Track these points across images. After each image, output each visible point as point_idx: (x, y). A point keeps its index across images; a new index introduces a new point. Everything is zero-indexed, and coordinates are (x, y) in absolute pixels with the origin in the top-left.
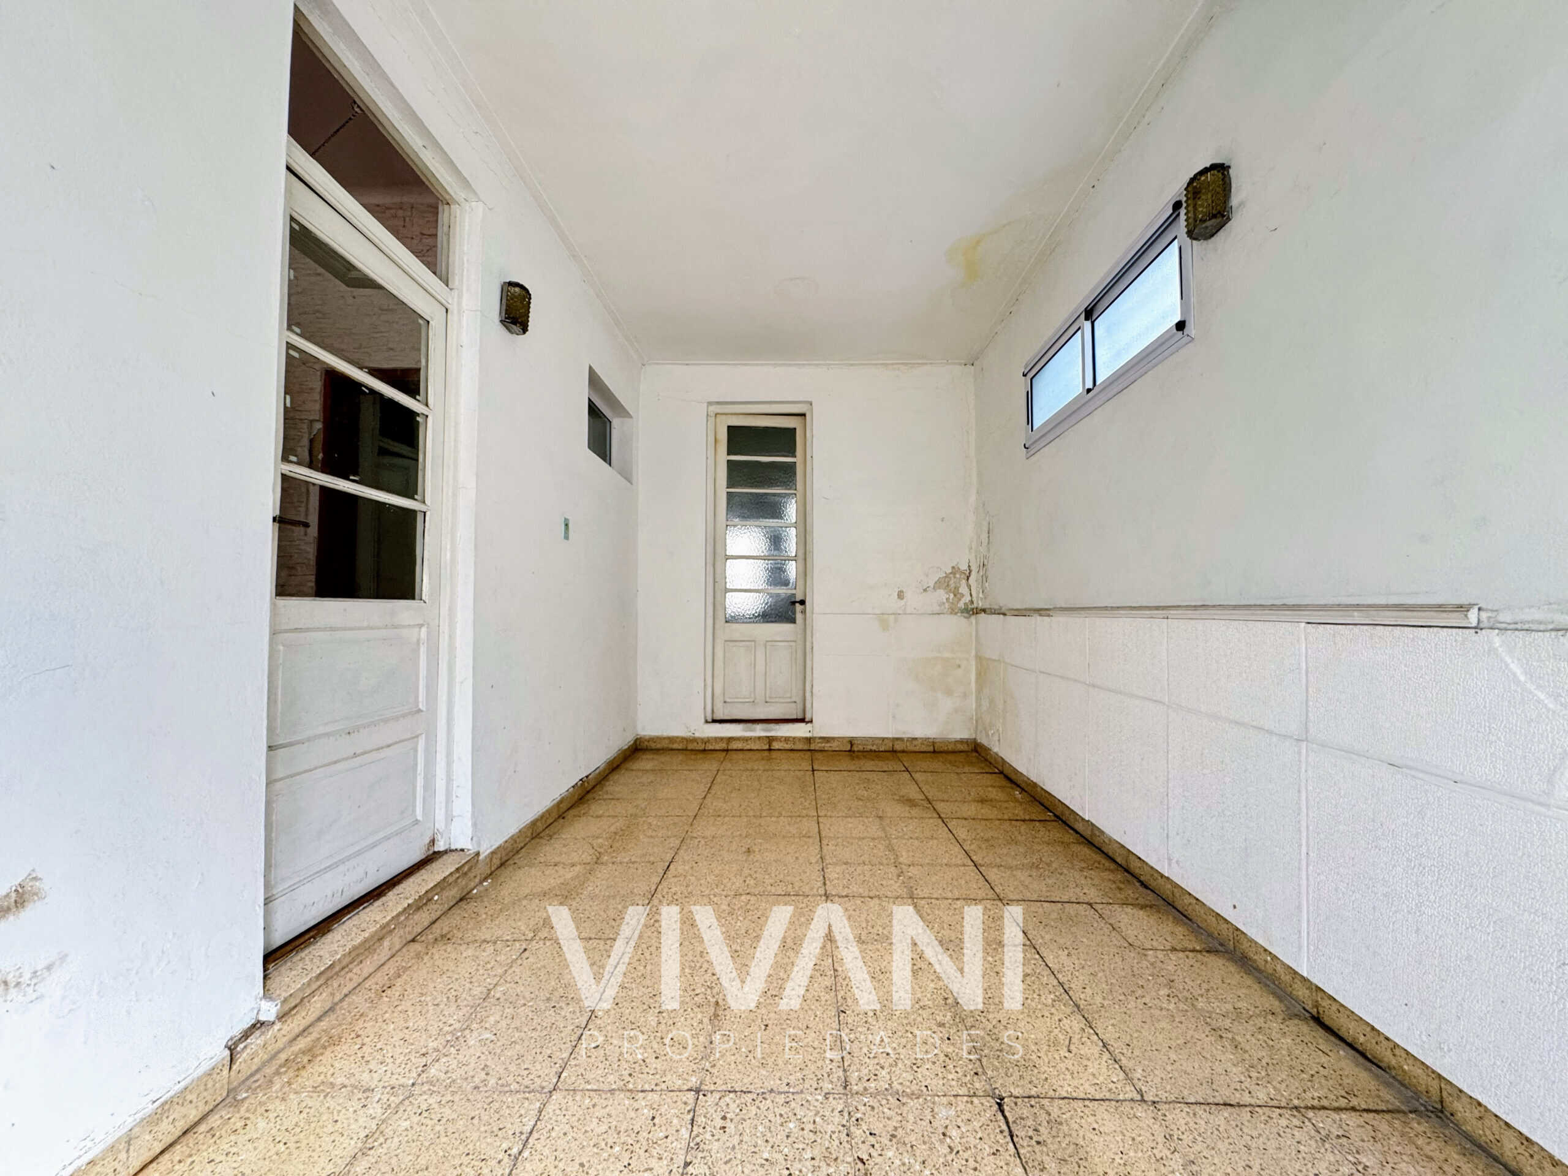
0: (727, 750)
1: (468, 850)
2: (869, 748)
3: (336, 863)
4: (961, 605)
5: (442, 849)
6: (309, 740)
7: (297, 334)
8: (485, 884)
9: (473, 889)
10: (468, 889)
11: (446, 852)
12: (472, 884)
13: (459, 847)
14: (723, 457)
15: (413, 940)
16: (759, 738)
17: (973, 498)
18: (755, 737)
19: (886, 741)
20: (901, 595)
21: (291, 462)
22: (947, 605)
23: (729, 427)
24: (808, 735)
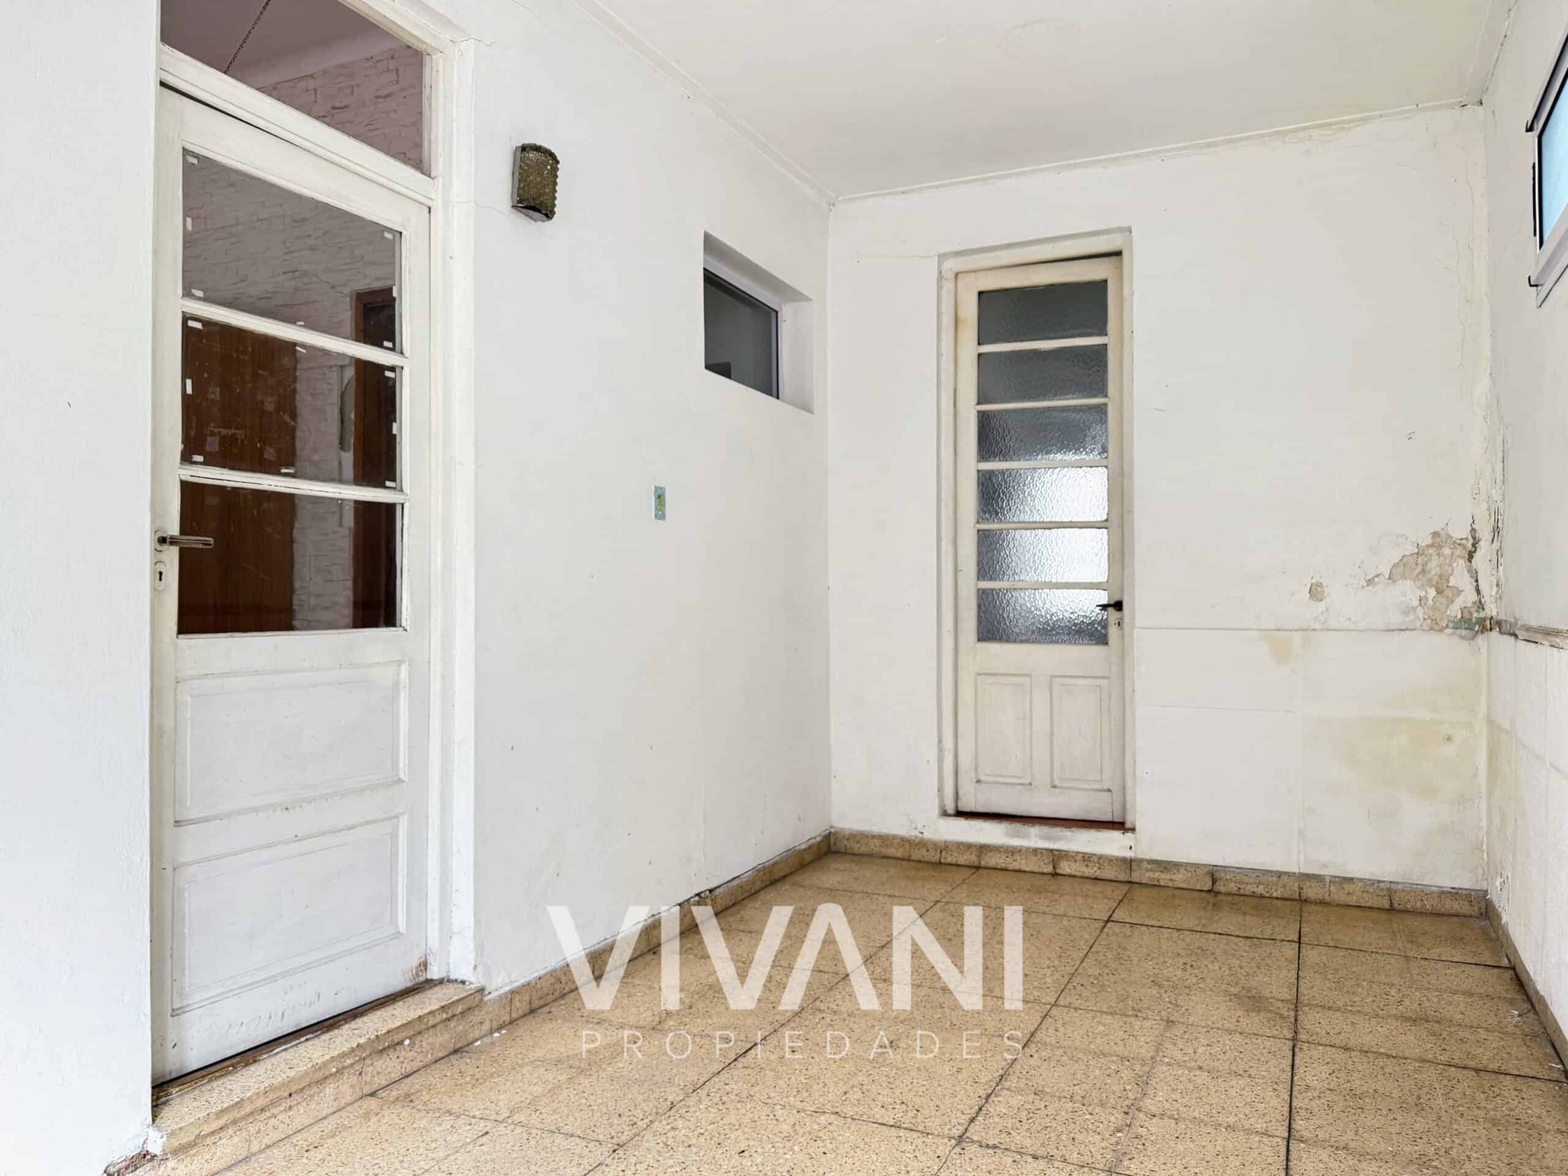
0: (978, 868)
1: (471, 983)
2: (1249, 889)
3: (274, 976)
4: (1454, 611)
5: (435, 977)
6: (229, 815)
7: (199, 299)
8: (496, 1035)
9: (477, 1040)
10: (471, 1037)
11: (441, 982)
12: (477, 1034)
13: (460, 978)
14: (970, 349)
15: (372, 1094)
16: (1035, 851)
17: (1483, 386)
18: (1028, 849)
19: (1285, 878)
20: (1316, 592)
21: (196, 463)
22: (1420, 612)
23: (980, 293)
24: (1129, 854)
